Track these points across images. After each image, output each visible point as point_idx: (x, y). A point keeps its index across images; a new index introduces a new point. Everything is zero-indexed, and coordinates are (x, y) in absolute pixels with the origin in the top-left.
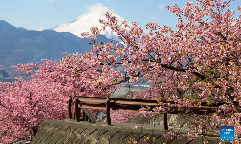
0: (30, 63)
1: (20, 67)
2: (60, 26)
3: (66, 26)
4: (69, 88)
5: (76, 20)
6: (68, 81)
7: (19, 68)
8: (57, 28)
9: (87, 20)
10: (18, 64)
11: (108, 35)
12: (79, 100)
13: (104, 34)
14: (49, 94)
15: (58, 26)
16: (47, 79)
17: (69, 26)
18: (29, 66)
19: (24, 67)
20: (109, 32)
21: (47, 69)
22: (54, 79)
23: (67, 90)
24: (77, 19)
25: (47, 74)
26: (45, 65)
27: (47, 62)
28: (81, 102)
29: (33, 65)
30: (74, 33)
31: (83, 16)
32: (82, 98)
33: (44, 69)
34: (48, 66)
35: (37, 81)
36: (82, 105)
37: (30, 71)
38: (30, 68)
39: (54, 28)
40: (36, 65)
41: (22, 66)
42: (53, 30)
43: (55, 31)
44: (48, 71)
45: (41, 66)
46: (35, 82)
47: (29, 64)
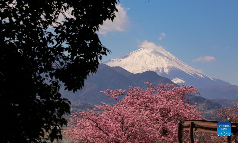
0: (119, 90)
1: (109, 92)
2: (113, 60)
3: (118, 61)
4: (157, 116)
5: (128, 55)
6: (155, 109)
7: (108, 94)
8: (109, 62)
9: (139, 56)
10: (108, 90)
11: (158, 72)
12: (194, 123)
13: (155, 71)
14: (141, 119)
15: (110, 60)
16: (135, 105)
17: (121, 61)
18: (117, 92)
19: (113, 93)
20: (160, 69)
21: (135, 96)
22: (142, 106)
23: (154, 118)
24: (130, 54)
25: (135, 101)
26: (133, 92)
27: (134, 89)
28: (197, 125)
29: (121, 91)
30: (125, 69)
31: (135, 52)
32: (198, 121)
33: (132, 95)
34: (135, 93)
35: (125, 107)
36: (198, 129)
37: (117, 97)
38: (118, 94)
39: (107, 62)
40: (124, 91)
41: (111, 91)
42: (105, 64)
43: (107, 65)
44: (136, 98)
45: (129, 93)
46: (124, 108)
47: (117, 90)
